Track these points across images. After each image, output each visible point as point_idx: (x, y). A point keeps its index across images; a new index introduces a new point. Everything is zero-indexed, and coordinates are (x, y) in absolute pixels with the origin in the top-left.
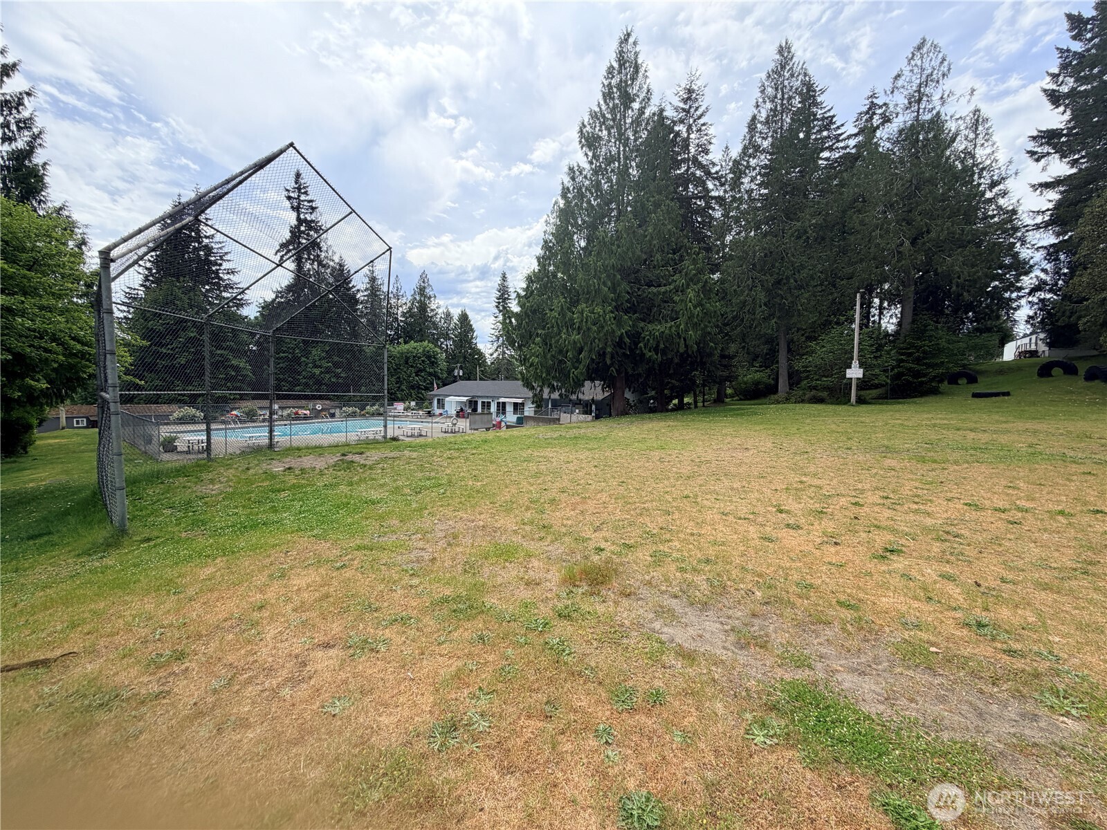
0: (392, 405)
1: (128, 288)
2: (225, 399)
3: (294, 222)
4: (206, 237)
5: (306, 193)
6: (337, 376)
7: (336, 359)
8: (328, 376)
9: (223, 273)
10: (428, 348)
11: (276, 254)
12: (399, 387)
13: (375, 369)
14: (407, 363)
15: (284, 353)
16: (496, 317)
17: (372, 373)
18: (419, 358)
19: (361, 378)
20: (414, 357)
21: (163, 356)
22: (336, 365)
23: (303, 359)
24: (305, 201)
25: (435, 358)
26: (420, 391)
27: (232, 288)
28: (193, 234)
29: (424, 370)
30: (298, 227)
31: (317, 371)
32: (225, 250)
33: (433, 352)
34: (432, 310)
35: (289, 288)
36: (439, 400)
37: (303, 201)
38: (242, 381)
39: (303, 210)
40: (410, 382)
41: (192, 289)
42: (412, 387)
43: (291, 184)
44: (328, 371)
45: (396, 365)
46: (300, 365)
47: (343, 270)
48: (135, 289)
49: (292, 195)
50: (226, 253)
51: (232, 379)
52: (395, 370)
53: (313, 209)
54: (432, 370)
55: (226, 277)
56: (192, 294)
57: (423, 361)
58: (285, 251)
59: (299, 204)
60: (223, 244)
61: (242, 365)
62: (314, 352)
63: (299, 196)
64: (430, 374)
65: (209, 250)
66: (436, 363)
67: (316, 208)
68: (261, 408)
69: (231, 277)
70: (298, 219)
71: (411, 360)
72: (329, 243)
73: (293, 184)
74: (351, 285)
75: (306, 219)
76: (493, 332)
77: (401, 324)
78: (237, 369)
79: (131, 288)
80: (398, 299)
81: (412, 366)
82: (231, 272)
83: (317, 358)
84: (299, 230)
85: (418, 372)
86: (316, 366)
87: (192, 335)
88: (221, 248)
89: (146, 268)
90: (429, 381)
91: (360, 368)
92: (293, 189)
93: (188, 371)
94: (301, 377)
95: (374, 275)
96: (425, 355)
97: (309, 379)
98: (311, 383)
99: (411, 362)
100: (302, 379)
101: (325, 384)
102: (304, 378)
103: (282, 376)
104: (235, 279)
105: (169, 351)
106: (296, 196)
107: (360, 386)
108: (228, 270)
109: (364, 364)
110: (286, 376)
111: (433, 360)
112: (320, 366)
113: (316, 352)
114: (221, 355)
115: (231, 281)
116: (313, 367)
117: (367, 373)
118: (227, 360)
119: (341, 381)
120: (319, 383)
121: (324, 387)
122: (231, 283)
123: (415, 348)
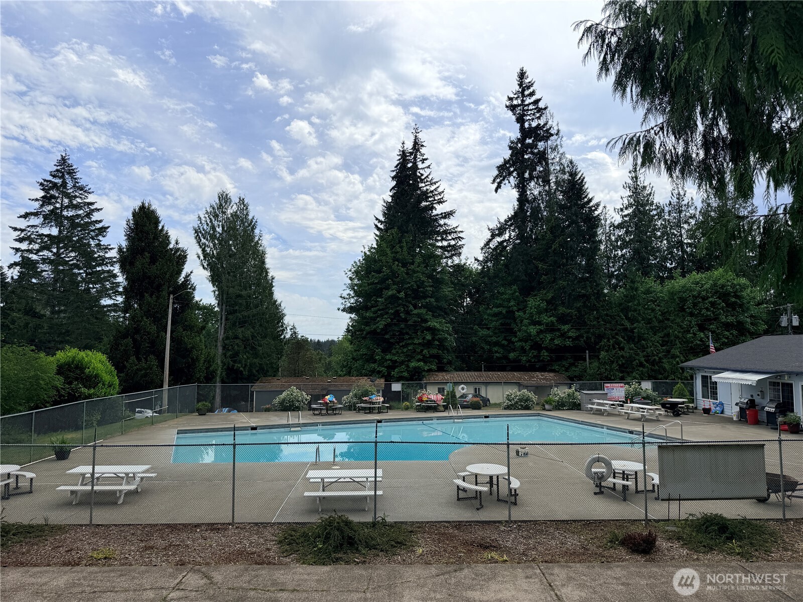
0: (602, 389)
3: (517, 137)
4: (422, 181)
5: (531, 94)
6: (563, 335)
7: (562, 310)
8: (549, 336)
9: (439, 219)
11: (494, 181)
13: (625, 322)
15: (497, 307)
17: (619, 328)
18: (706, 298)
19: (600, 337)
20: (695, 298)
22: (563, 319)
23: (519, 314)
24: (530, 104)
25: (737, 297)
27: (449, 234)
28: (412, 182)
29: (716, 319)
30: (522, 140)
31: (533, 330)
33: (733, 286)
36: (705, 379)
37: (527, 105)
38: (440, 347)
39: (528, 118)
40: (688, 342)
43: (514, 89)
44: (550, 329)
46: (515, 322)
49: (516, 102)
50: (441, 194)
52: (660, 322)
53: (539, 110)
55: (442, 222)
57: (713, 304)
58: (504, 175)
59: (523, 111)
60: (437, 185)
63: (523, 101)
66: (741, 306)
67: (543, 108)
69: (446, 221)
70: (522, 129)
71: (689, 303)
73: (517, 89)
75: (531, 128)
77: (688, 250)
78: (433, 330)
80: (680, 212)
81: (691, 315)
82: (447, 215)
84: (522, 144)
86: (533, 323)
88: (436, 189)
90: (727, 338)
91: (599, 322)
92: (515, 94)
93: (387, 337)
94: (517, 339)
95: (639, 183)
96: (716, 292)
97: (526, 341)
98: (527, 348)
99: (689, 308)
100: (517, 342)
101: (547, 349)
102: (520, 340)
103: (494, 339)
104: (451, 222)
105: (372, 315)
106: (520, 102)
107: (599, 350)
108: (445, 213)
109: (607, 315)
110: (500, 339)
111: (733, 300)
112: (539, 323)
113: (533, 302)
114: (419, 315)
115: (448, 226)
116: (530, 324)
117: (610, 329)
118: (426, 321)
119: (568, 343)
120: (537, 346)
121: (545, 353)
122: (447, 228)
123: (697, 283)
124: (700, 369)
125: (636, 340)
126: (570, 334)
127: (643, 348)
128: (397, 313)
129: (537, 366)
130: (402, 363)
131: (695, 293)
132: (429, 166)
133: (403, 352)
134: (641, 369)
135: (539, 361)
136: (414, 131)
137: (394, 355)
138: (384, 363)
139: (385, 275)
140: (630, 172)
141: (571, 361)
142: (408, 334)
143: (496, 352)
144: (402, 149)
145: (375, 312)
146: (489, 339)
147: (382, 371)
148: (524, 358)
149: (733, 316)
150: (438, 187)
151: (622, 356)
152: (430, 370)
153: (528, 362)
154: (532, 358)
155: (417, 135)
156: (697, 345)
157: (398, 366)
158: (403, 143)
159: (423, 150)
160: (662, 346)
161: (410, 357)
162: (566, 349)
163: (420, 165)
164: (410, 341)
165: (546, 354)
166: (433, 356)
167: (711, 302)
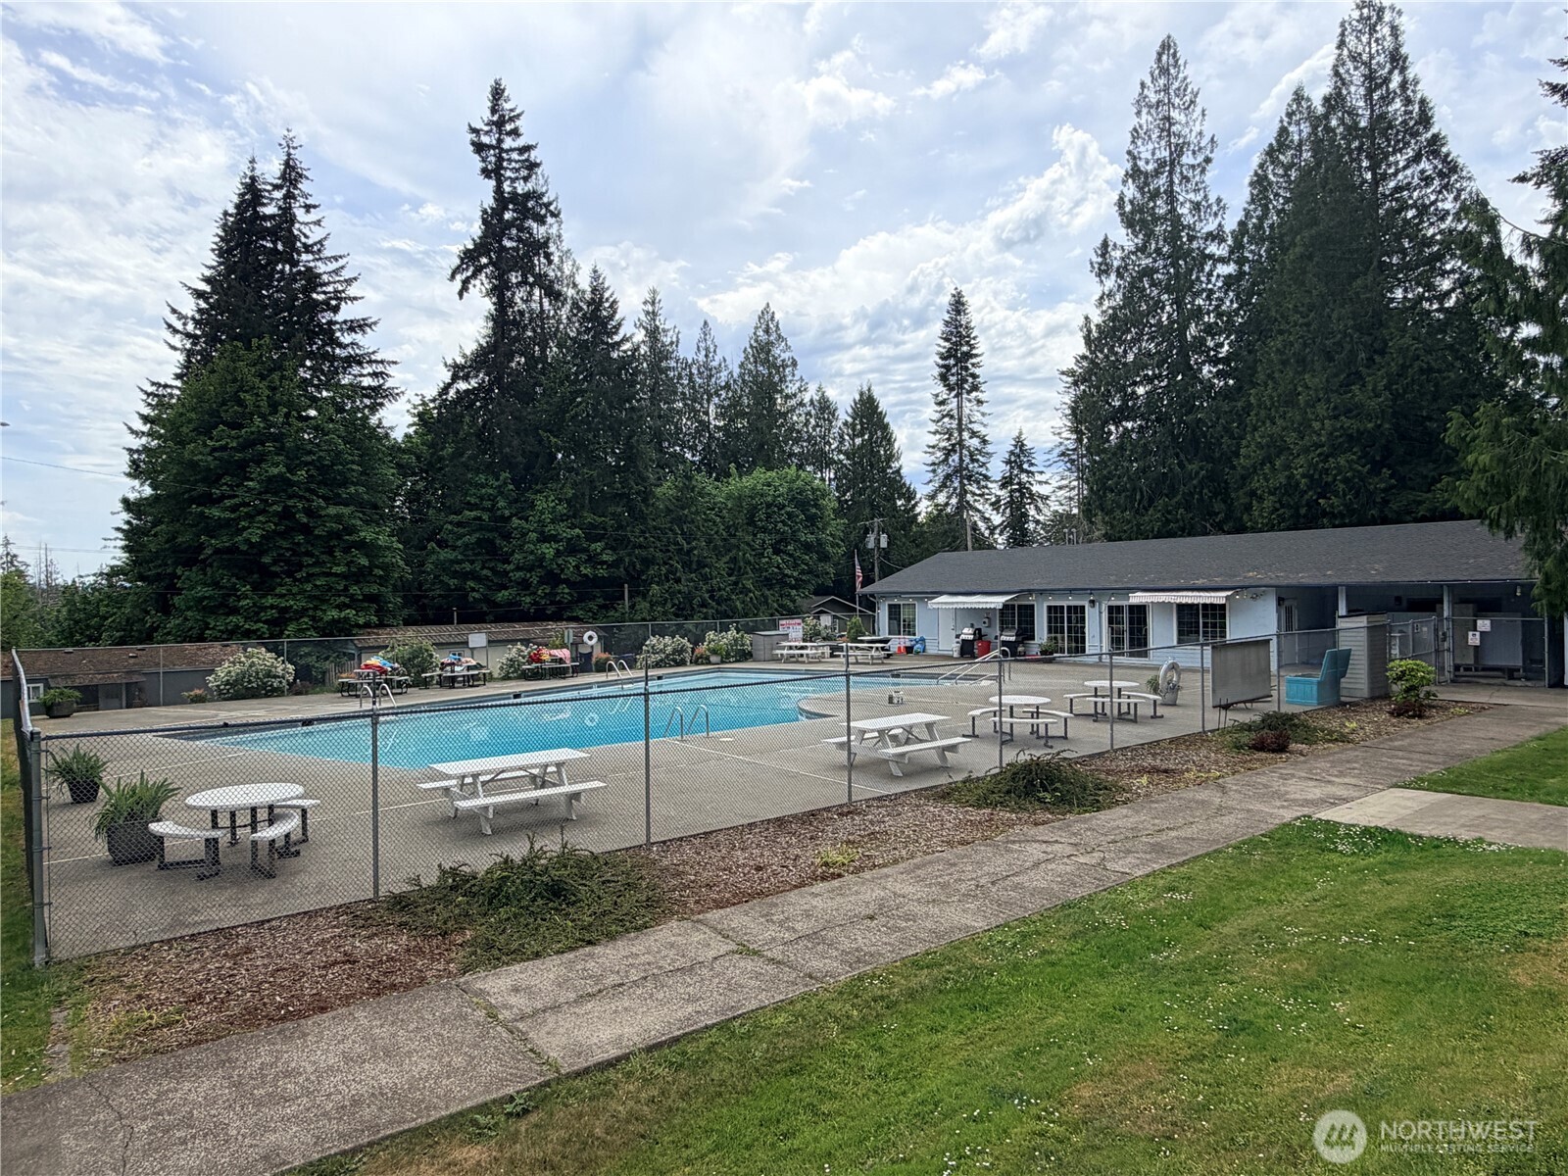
0: (769, 630)
1: (153, 384)
2: (344, 628)
3: (489, 202)
4: (307, 248)
5: (515, 133)
6: (593, 560)
7: (589, 518)
8: (573, 561)
9: (341, 330)
10: (799, 483)
11: (453, 277)
12: (736, 583)
13: (680, 539)
14: (751, 522)
16: (942, 403)
17: (672, 548)
18: (782, 507)
19: (648, 562)
20: (769, 505)
21: (213, 528)
22: (591, 533)
23: (515, 521)
24: (512, 150)
25: (818, 506)
26: (787, 590)
27: (360, 363)
28: (280, 247)
29: (794, 537)
30: (498, 211)
31: (548, 549)
32: (346, 274)
33: (813, 490)
34: (788, 397)
35: (481, 360)
36: (890, 609)
37: (507, 151)
38: (383, 581)
39: (508, 174)
40: (761, 570)
41: (278, 366)
42: (768, 583)
43: (481, 115)
44: (572, 548)
45: (728, 528)
46: (507, 537)
47: (601, 302)
48: (166, 386)
49: (485, 139)
50: (349, 282)
51: (359, 576)
52: (724, 539)
53: (532, 166)
54: (811, 538)
55: (346, 339)
56: (276, 376)
57: (790, 516)
58: (472, 269)
59: (500, 159)
60: (341, 262)
61: (383, 540)
62: (540, 504)
63: (500, 141)
64: (807, 547)
65: (312, 279)
66: (822, 519)
67: (537, 165)
68: (439, 645)
69: (358, 337)
70: (499, 193)
71: (761, 514)
72: (565, 246)
73: (487, 115)
74: (617, 338)
75: (514, 194)
76: (933, 440)
77: (717, 436)
78: (370, 548)
79: (158, 385)
80: (710, 377)
81: (764, 530)
82: (357, 326)
83: (547, 517)
84: (501, 219)
85: (779, 542)
86: (545, 538)
87: (276, 471)
88: (336, 272)
89: (188, 335)
90: (806, 564)
91: (646, 538)
92: (487, 125)
93: (267, 560)
94: (512, 567)
95: (657, 323)
96: (794, 498)
97: (530, 570)
98: (535, 580)
99: (761, 520)
100: (513, 571)
101: (567, 581)
102: (518, 568)
103: (468, 567)
104: (366, 341)
105: (228, 515)
106: (494, 142)
107: (648, 583)
108: (352, 321)
109: (655, 528)
110: (478, 566)
111: (814, 510)
112: (554, 538)
113: (544, 503)
114: (338, 518)
115: (359, 347)
116: (539, 541)
117: (661, 550)
118: (351, 530)
119: (602, 572)
120: (552, 579)
121: (564, 589)
122: (357, 351)
123: (769, 485)
124: (885, 596)
125: (694, 566)
126: (605, 557)
127: (706, 579)
128: (287, 514)
129: (549, 612)
130: (303, 612)
131: (769, 499)
132: (319, 221)
133: (302, 592)
134: (705, 610)
135: (552, 603)
136: (284, 143)
137: (282, 596)
138: (257, 613)
139: (252, 433)
140: (645, 303)
141: (601, 601)
142: (312, 555)
143: (473, 590)
144: (249, 174)
145: (234, 509)
146: (457, 567)
147: (258, 630)
148: (528, 600)
149: (812, 534)
150: (342, 267)
151: (680, 592)
152: (367, 625)
153: (533, 605)
154: (542, 598)
155: (292, 151)
156: (773, 573)
157: (291, 619)
158: (253, 161)
159: (304, 186)
160: (730, 575)
161: (320, 599)
162: (595, 582)
163: (300, 214)
164: (317, 570)
165: (567, 591)
166: (371, 598)
167: (788, 513)
